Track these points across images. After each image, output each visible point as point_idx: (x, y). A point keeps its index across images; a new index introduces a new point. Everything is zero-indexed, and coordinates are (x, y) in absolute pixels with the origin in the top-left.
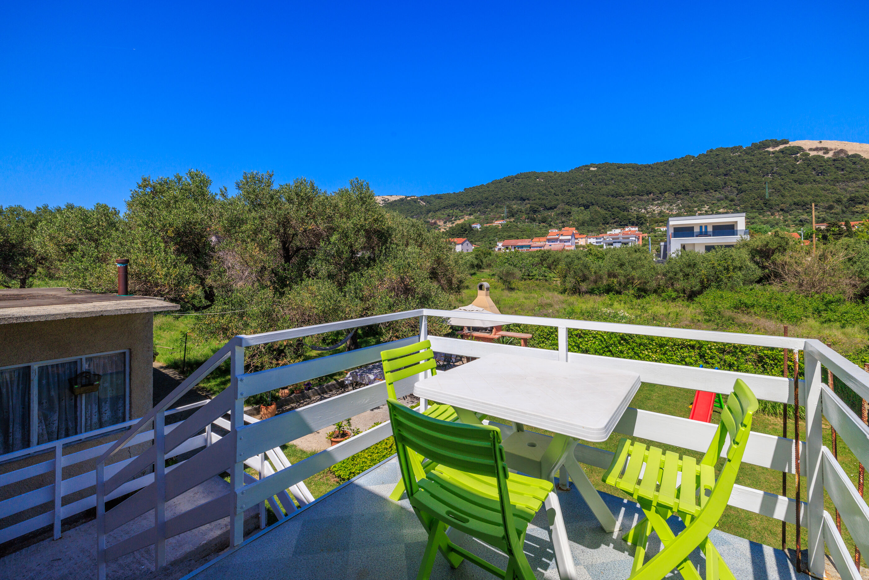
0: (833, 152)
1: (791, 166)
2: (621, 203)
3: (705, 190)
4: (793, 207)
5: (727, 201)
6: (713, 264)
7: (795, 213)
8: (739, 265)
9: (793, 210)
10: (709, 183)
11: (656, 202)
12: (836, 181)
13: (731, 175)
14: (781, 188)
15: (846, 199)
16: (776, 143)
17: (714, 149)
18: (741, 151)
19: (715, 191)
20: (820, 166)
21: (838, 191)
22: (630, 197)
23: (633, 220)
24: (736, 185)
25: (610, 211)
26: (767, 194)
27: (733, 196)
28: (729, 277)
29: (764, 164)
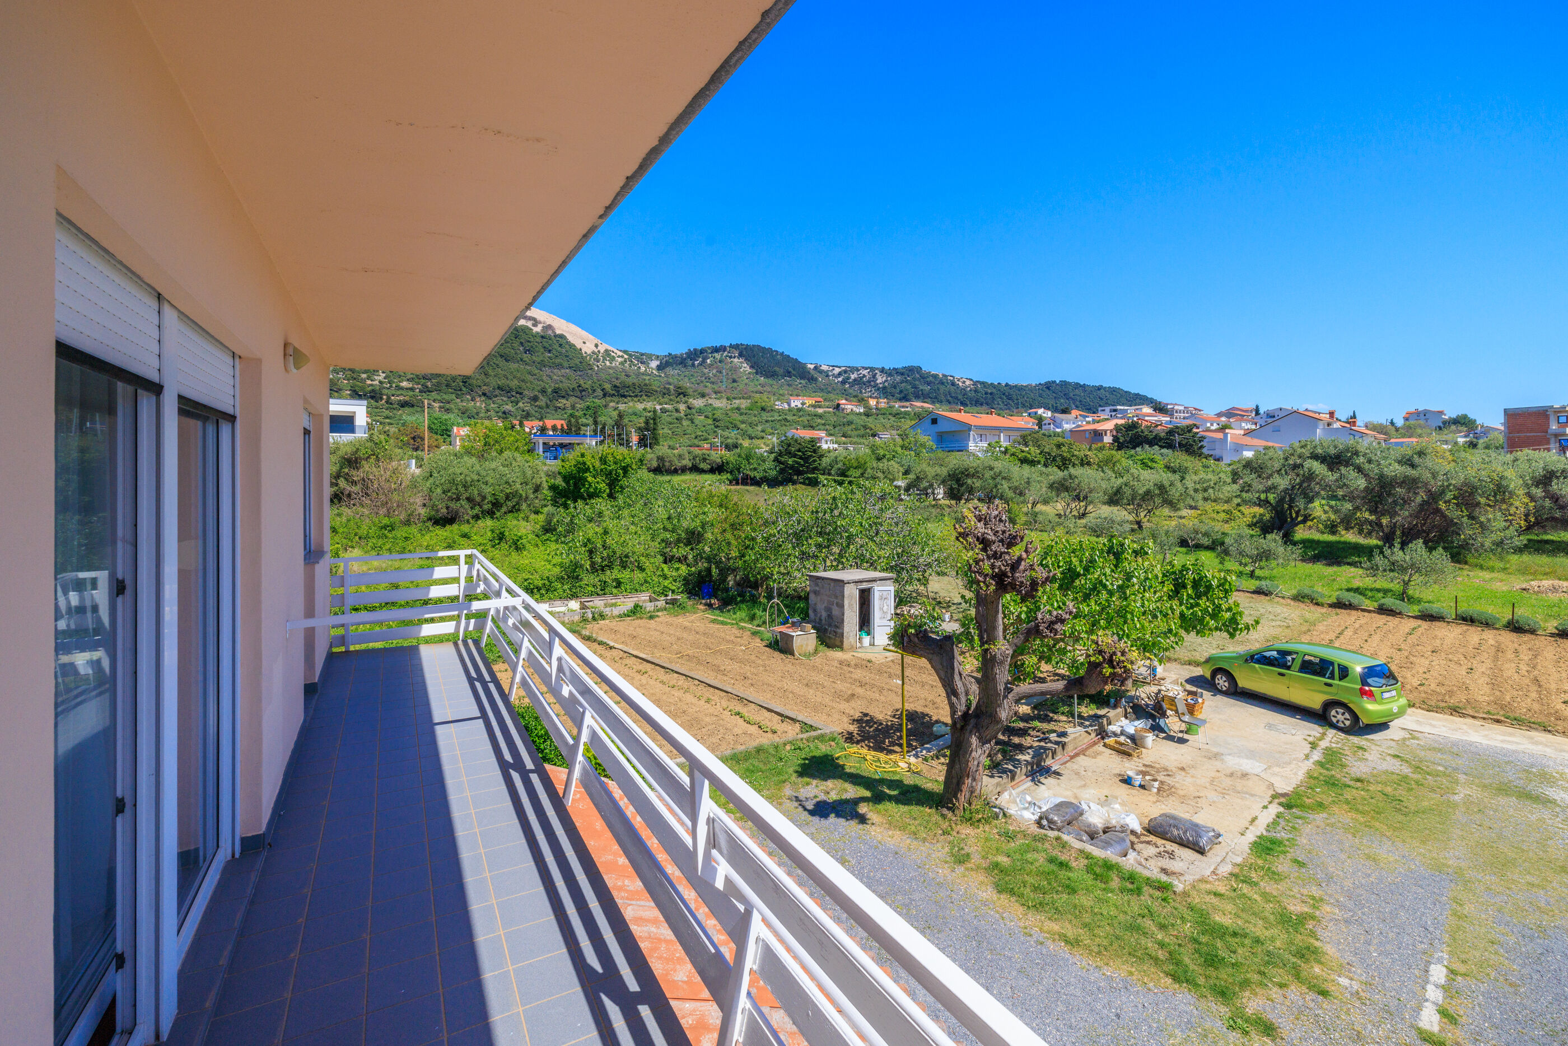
0: (542, 325)
4: (497, 392)
7: (498, 400)
9: (496, 396)
12: (542, 364)
15: (550, 390)
20: (529, 342)
21: (544, 378)
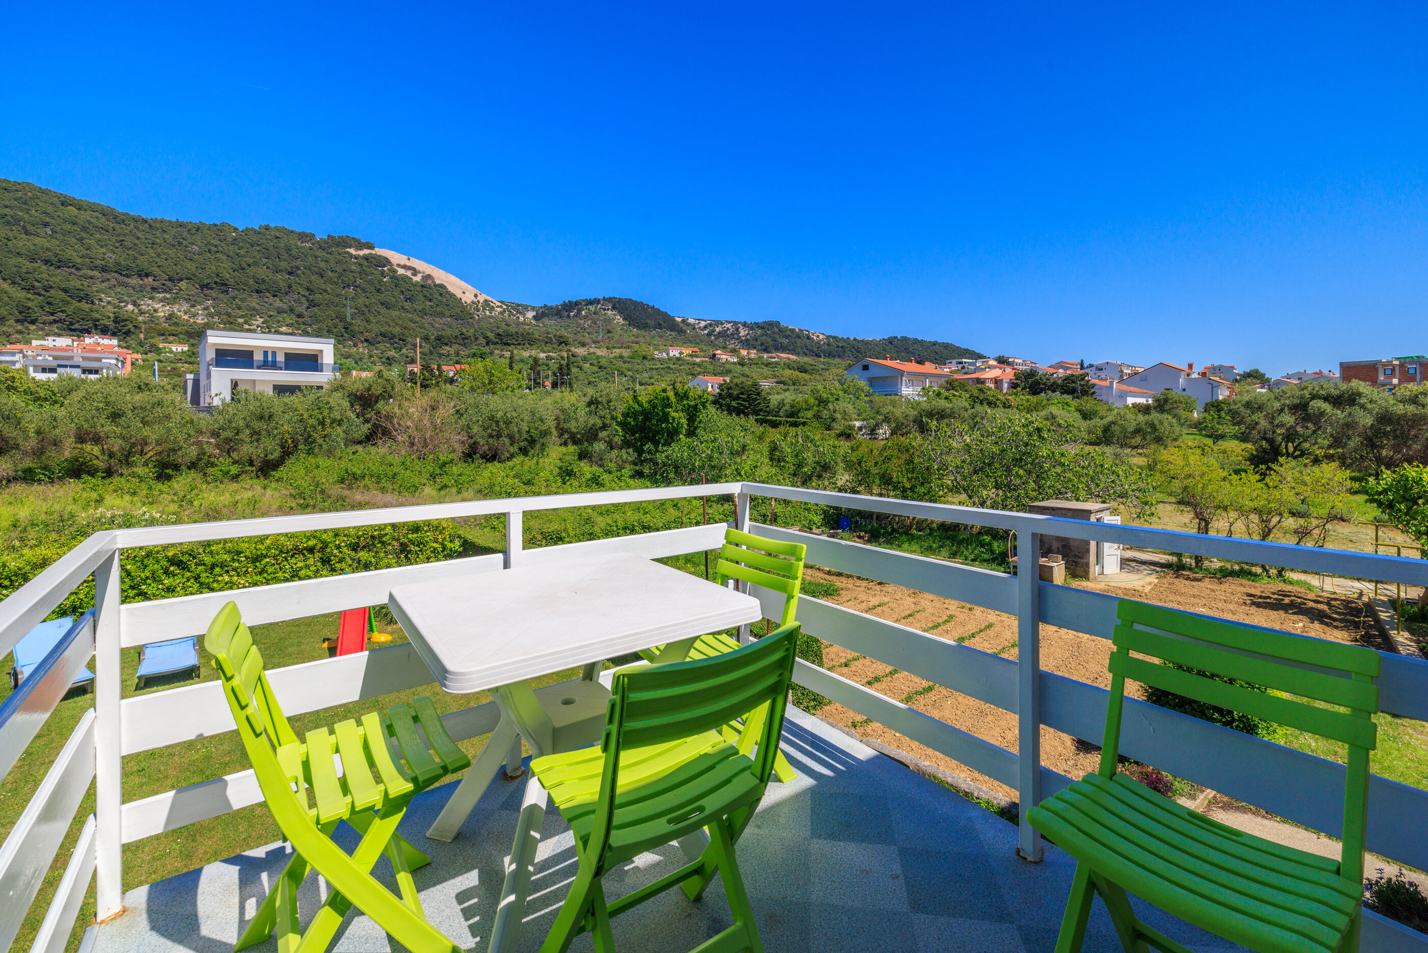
0: (421, 275)
1: (376, 282)
2: (73, 283)
3: (258, 292)
4: (380, 338)
5: (293, 316)
6: (302, 415)
7: (381, 346)
8: (339, 418)
9: (379, 342)
10: (264, 281)
11: (161, 295)
12: (423, 313)
13: (298, 276)
14: (366, 310)
15: (433, 337)
16: (360, 246)
17: (272, 226)
18: (313, 241)
19: (274, 296)
20: (409, 290)
21: (427, 326)
22: (96, 273)
23: (106, 322)
24: (307, 294)
25: (39, 295)
26: (348, 315)
27: (301, 309)
28: (325, 436)
29: (345, 270)
